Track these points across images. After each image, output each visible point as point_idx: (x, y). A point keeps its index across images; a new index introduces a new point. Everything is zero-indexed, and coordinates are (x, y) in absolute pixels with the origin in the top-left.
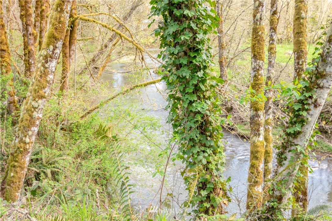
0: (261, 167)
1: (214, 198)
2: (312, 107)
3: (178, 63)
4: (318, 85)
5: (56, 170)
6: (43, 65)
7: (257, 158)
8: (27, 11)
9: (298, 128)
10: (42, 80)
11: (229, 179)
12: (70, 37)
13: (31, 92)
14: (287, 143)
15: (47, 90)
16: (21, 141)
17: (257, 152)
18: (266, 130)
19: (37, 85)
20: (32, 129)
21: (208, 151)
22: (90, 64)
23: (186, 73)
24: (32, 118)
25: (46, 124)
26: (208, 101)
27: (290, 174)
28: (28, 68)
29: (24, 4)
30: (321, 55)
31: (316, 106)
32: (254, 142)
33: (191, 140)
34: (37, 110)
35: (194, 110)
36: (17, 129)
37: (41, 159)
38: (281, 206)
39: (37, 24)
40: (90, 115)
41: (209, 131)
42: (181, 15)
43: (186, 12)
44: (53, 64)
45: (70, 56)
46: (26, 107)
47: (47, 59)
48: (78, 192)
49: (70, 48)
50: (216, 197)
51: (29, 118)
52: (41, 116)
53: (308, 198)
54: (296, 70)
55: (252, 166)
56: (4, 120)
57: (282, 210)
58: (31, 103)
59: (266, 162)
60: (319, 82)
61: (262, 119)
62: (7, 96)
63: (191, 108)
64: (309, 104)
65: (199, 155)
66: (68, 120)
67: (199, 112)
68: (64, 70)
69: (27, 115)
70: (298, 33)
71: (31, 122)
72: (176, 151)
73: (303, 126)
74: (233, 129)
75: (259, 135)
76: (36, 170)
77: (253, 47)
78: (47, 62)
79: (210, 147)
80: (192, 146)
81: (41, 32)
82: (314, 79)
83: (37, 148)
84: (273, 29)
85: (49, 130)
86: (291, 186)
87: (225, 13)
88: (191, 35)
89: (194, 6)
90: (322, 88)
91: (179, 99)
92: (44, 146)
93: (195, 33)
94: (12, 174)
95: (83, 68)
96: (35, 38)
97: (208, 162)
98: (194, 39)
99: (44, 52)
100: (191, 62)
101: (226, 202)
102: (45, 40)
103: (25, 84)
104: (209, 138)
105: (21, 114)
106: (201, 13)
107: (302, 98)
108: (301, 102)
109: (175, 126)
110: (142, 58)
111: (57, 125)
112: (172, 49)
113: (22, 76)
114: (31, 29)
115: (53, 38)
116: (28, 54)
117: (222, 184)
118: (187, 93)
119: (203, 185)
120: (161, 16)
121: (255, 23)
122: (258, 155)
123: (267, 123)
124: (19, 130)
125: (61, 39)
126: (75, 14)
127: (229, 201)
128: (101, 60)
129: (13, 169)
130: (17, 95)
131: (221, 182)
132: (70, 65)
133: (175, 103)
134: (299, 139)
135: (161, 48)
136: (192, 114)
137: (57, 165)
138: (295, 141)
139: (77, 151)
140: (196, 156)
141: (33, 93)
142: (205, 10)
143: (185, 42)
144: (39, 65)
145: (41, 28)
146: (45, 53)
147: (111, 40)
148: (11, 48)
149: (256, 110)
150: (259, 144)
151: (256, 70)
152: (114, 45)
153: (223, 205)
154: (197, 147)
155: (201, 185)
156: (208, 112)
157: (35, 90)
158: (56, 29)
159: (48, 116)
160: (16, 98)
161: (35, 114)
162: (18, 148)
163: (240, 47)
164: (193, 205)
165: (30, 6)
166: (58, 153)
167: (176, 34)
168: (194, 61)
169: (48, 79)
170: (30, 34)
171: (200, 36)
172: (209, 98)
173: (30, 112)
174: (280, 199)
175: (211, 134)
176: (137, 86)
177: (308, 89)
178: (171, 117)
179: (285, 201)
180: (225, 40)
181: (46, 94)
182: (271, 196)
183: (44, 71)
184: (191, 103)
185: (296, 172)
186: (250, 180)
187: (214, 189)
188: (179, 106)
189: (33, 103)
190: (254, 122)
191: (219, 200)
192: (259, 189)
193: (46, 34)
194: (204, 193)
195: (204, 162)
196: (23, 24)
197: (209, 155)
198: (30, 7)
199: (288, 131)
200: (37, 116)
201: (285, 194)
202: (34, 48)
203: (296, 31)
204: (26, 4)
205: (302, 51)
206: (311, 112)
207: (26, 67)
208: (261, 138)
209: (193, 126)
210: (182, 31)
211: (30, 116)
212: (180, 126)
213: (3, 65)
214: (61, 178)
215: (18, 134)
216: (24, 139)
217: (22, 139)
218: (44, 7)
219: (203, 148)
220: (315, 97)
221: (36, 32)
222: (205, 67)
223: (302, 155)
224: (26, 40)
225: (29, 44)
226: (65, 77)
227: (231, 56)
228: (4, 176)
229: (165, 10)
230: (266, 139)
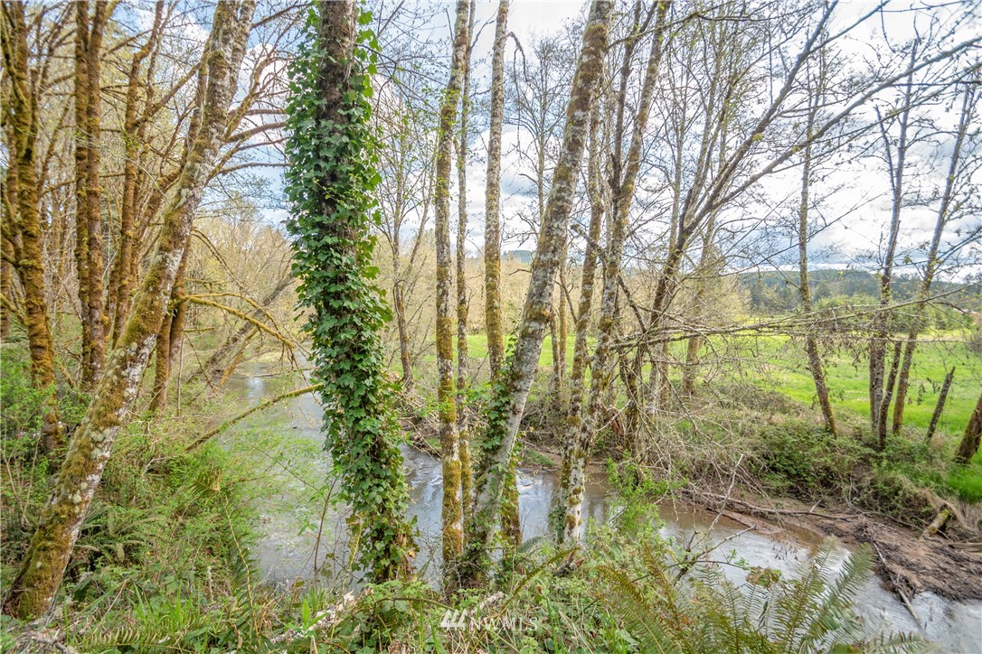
0: (459, 495)
1: (395, 550)
2: (510, 414)
3: (337, 368)
4: (515, 388)
5: (135, 542)
6: (117, 373)
7: (451, 484)
8: (92, 286)
9: (496, 442)
10: (114, 397)
11: (415, 519)
12: (172, 326)
13: (91, 417)
14: (486, 461)
15: (123, 412)
16: (65, 501)
17: (452, 476)
18: (462, 446)
19: (103, 405)
20: (90, 478)
21: (383, 484)
22: (206, 366)
23: (349, 381)
24: (90, 460)
25: (119, 466)
26: (381, 417)
27: (492, 502)
28: (89, 377)
29: (87, 275)
30: (515, 353)
31: (514, 413)
32: (447, 463)
33: (360, 471)
34: (100, 446)
35: (361, 430)
36: (57, 480)
37: (106, 527)
38: (485, 546)
39: (111, 306)
40: (204, 445)
41: (385, 456)
42: (340, 307)
43: (347, 304)
44: (136, 372)
45: (171, 355)
46: (79, 441)
47: (124, 363)
48: (171, 578)
49: (171, 344)
50: (398, 548)
51: (83, 460)
52: (107, 455)
53: (521, 529)
54: (492, 368)
55: (447, 496)
56: (31, 466)
57: (488, 552)
58: (88, 435)
59: (465, 487)
60: (515, 384)
61: (455, 432)
62: (40, 423)
63: (357, 428)
64: (507, 411)
65: (370, 491)
66: (163, 456)
67: (369, 433)
68: (158, 377)
69: (79, 455)
70: (491, 325)
71: (88, 465)
72: (337, 489)
73: (502, 438)
74: (423, 446)
75: (453, 453)
76: (94, 548)
77: (439, 343)
78: (124, 368)
79: (386, 478)
80: (361, 480)
81: (117, 319)
82: (510, 381)
83: (99, 508)
84: (462, 321)
85: (126, 475)
86: (495, 518)
87: (406, 298)
88: (355, 332)
89: (358, 295)
90: (520, 391)
91: (340, 416)
92: (112, 502)
93: (360, 329)
94: (39, 564)
95: (195, 371)
96: (106, 328)
97: (384, 500)
98: (360, 337)
99: (120, 353)
100: (356, 367)
101: (412, 553)
102: (124, 333)
103: (81, 401)
104: (384, 466)
105: (68, 454)
106: (367, 306)
107: (498, 404)
108: (497, 409)
109: (336, 454)
110: (292, 357)
111: (141, 465)
112: (329, 350)
113: (77, 388)
114: (98, 315)
115: (138, 332)
116: (90, 354)
117: (406, 528)
118: (352, 408)
119: (379, 534)
120: (312, 307)
121: (439, 315)
122: (453, 480)
123: (462, 437)
124: (60, 482)
125: (153, 332)
126: (183, 294)
127: (417, 550)
128: (227, 359)
129: (42, 553)
130: (63, 421)
131: (404, 526)
132: (170, 369)
133: (335, 421)
134: (499, 455)
135: (313, 348)
136: (360, 436)
137: (136, 534)
138: (495, 458)
139: (176, 505)
140: (366, 494)
141: (94, 418)
142: (373, 301)
143: (346, 341)
144: (110, 372)
145: (118, 312)
146: (123, 354)
147: (243, 331)
148: (59, 342)
149: (447, 421)
150: (453, 465)
151: (444, 371)
152: (249, 338)
153: (409, 559)
154: (368, 480)
155: (375, 535)
156: (381, 431)
157: (99, 413)
158: (144, 317)
159: (125, 451)
160: (61, 426)
161: (97, 453)
162: (57, 514)
163: (428, 339)
164: (366, 566)
165: (99, 278)
166: (140, 513)
167: (334, 332)
168: (360, 366)
169: (126, 394)
170: (97, 322)
171: (367, 334)
172: (382, 412)
173: (86, 450)
174: (484, 536)
175: (387, 460)
176: (284, 397)
177: (504, 393)
178: (330, 442)
179: (490, 539)
180: (408, 330)
181: (120, 419)
182: (473, 535)
183: (119, 383)
184: (357, 420)
185: (499, 497)
186: (444, 516)
187: (394, 537)
188: (341, 426)
189: (94, 435)
190: (445, 436)
191: (402, 552)
192: (458, 527)
193: (126, 323)
194: (380, 546)
195: (379, 499)
196: (83, 306)
197: (386, 490)
198: (99, 281)
199: (486, 446)
200: (99, 455)
201: (489, 529)
202: (103, 343)
203: (489, 323)
204: (90, 276)
205: (498, 346)
206: (510, 421)
207: (85, 373)
208: (456, 457)
209: (362, 452)
210: (342, 327)
211: (86, 456)
212: (343, 452)
213: (36, 372)
214: (145, 555)
215: (59, 490)
216: (70, 497)
217: (65, 498)
218: (125, 282)
219: (376, 481)
220: (512, 402)
221: (110, 318)
222: (375, 373)
223: (504, 476)
224: (88, 330)
225: (93, 338)
226: (160, 388)
227: (416, 351)
228: (21, 570)
229: (318, 300)
230: (462, 457)
